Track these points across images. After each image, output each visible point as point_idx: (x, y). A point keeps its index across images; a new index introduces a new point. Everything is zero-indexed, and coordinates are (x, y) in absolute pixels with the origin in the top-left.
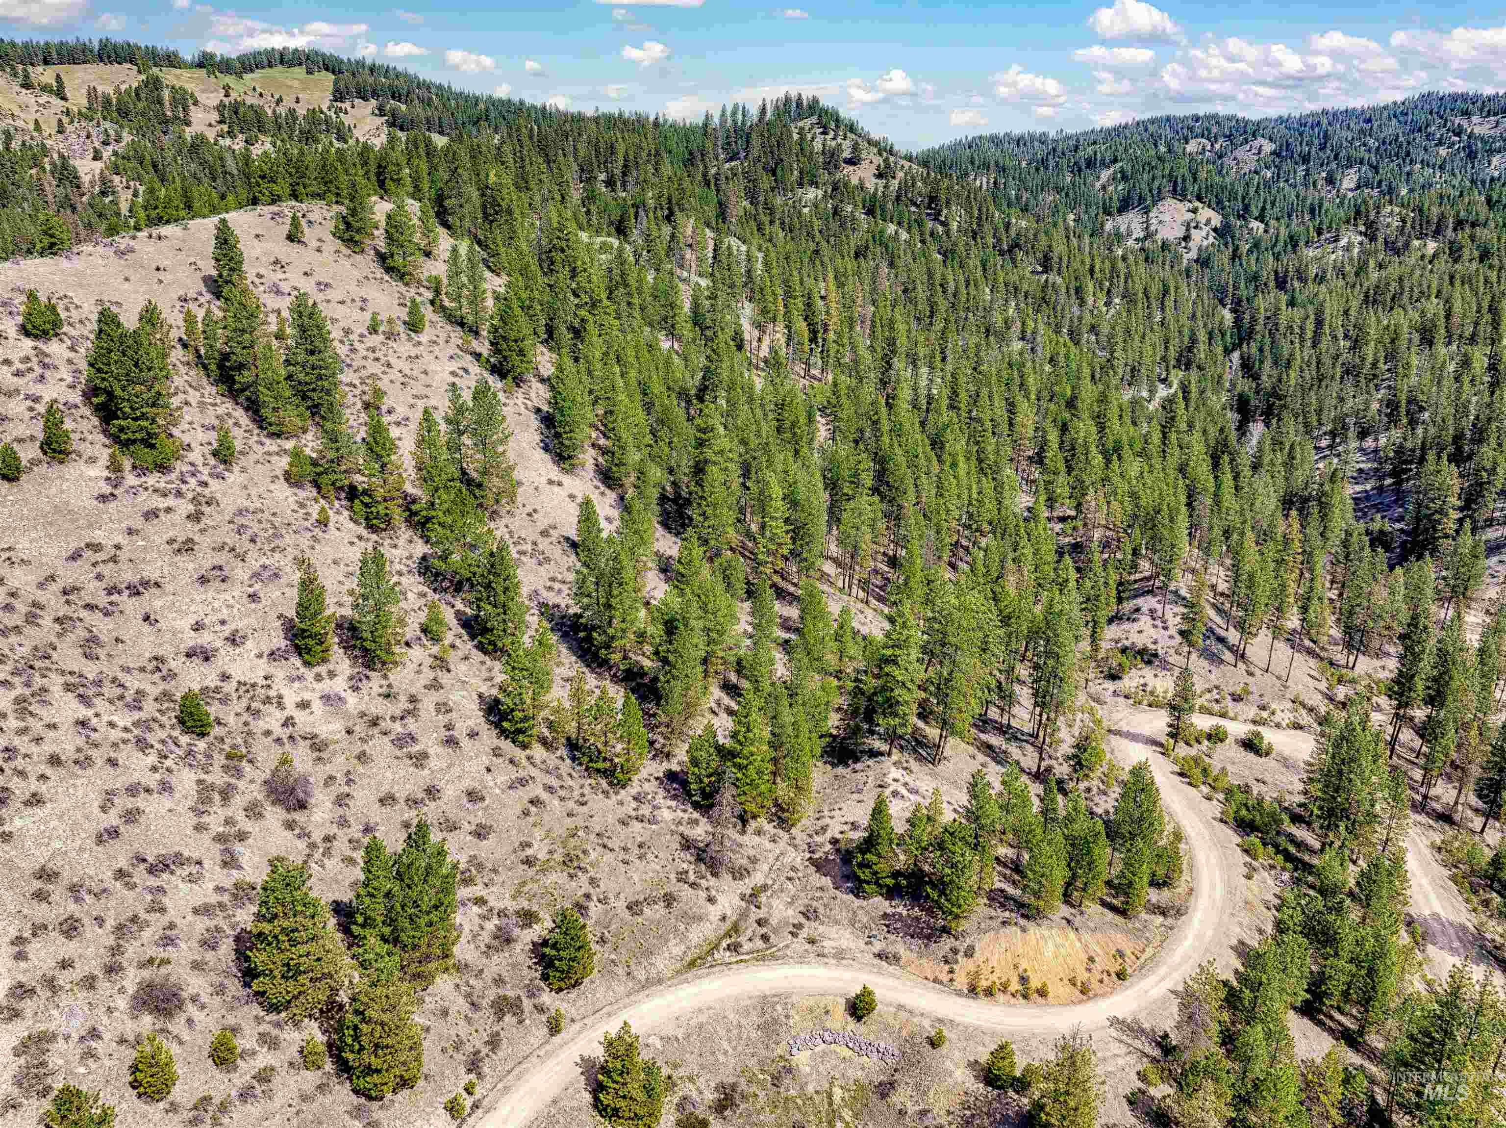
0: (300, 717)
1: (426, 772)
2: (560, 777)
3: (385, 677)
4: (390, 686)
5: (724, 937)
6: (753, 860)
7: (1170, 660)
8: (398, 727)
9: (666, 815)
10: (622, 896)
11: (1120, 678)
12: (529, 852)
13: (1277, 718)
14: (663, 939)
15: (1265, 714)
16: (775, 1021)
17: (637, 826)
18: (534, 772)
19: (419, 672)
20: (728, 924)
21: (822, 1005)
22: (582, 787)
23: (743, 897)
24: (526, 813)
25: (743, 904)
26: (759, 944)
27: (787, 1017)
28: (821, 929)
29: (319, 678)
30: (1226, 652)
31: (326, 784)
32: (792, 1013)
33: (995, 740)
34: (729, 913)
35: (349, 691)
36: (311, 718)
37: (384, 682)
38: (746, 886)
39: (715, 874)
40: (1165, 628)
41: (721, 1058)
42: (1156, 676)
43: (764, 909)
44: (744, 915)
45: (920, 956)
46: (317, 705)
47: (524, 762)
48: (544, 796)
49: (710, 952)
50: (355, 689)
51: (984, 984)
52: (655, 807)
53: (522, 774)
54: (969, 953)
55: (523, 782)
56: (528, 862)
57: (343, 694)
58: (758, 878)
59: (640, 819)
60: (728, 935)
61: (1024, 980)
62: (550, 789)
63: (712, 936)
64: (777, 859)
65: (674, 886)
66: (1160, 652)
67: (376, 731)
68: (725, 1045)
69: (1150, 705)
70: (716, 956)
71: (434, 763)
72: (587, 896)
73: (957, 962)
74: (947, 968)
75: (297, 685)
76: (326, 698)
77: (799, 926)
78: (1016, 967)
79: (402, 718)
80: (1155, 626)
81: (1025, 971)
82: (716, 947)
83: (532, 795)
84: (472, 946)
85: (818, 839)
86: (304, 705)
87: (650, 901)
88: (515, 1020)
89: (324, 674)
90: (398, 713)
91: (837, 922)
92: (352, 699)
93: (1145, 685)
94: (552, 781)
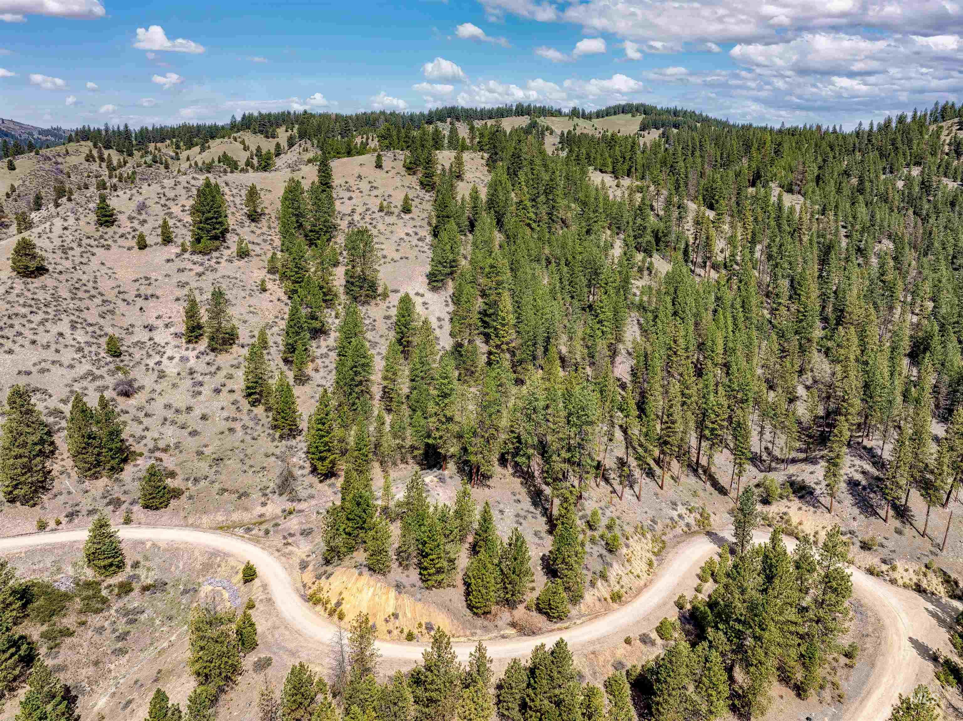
0: (166, 362)
1: (194, 400)
2: (257, 424)
5: (251, 524)
6: (311, 497)
8: (200, 378)
9: (294, 460)
10: (222, 485)
11: (769, 504)
13: (896, 575)
14: (218, 510)
17: (272, 459)
18: (246, 418)
20: (262, 519)
22: (264, 432)
23: (284, 510)
24: (222, 433)
25: (280, 513)
26: (261, 534)
27: (219, 566)
31: (150, 392)
32: (223, 564)
34: (268, 514)
35: (195, 358)
36: (168, 364)
37: (214, 358)
38: (290, 506)
39: (281, 495)
41: (173, 568)
43: (287, 520)
44: (275, 518)
46: (176, 360)
47: (245, 411)
48: (239, 429)
49: (236, 527)
50: (198, 357)
52: (292, 455)
53: (238, 415)
55: (235, 419)
56: (199, 453)
57: (191, 358)
58: (303, 506)
59: (278, 457)
60: (254, 523)
61: (339, 604)
62: (245, 427)
63: (246, 521)
65: (255, 491)
67: (190, 377)
68: (181, 565)
70: (236, 529)
71: (201, 398)
72: (206, 477)
75: (176, 349)
76: (182, 358)
77: (291, 535)
78: (341, 594)
79: (206, 375)
81: (343, 599)
82: (242, 526)
83: (233, 427)
86: (171, 358)
87: (234, 491)
89: (191, 348)
90: (206, 372)
92: (192, 361)
93: (786, 514)
94: (251, 424)
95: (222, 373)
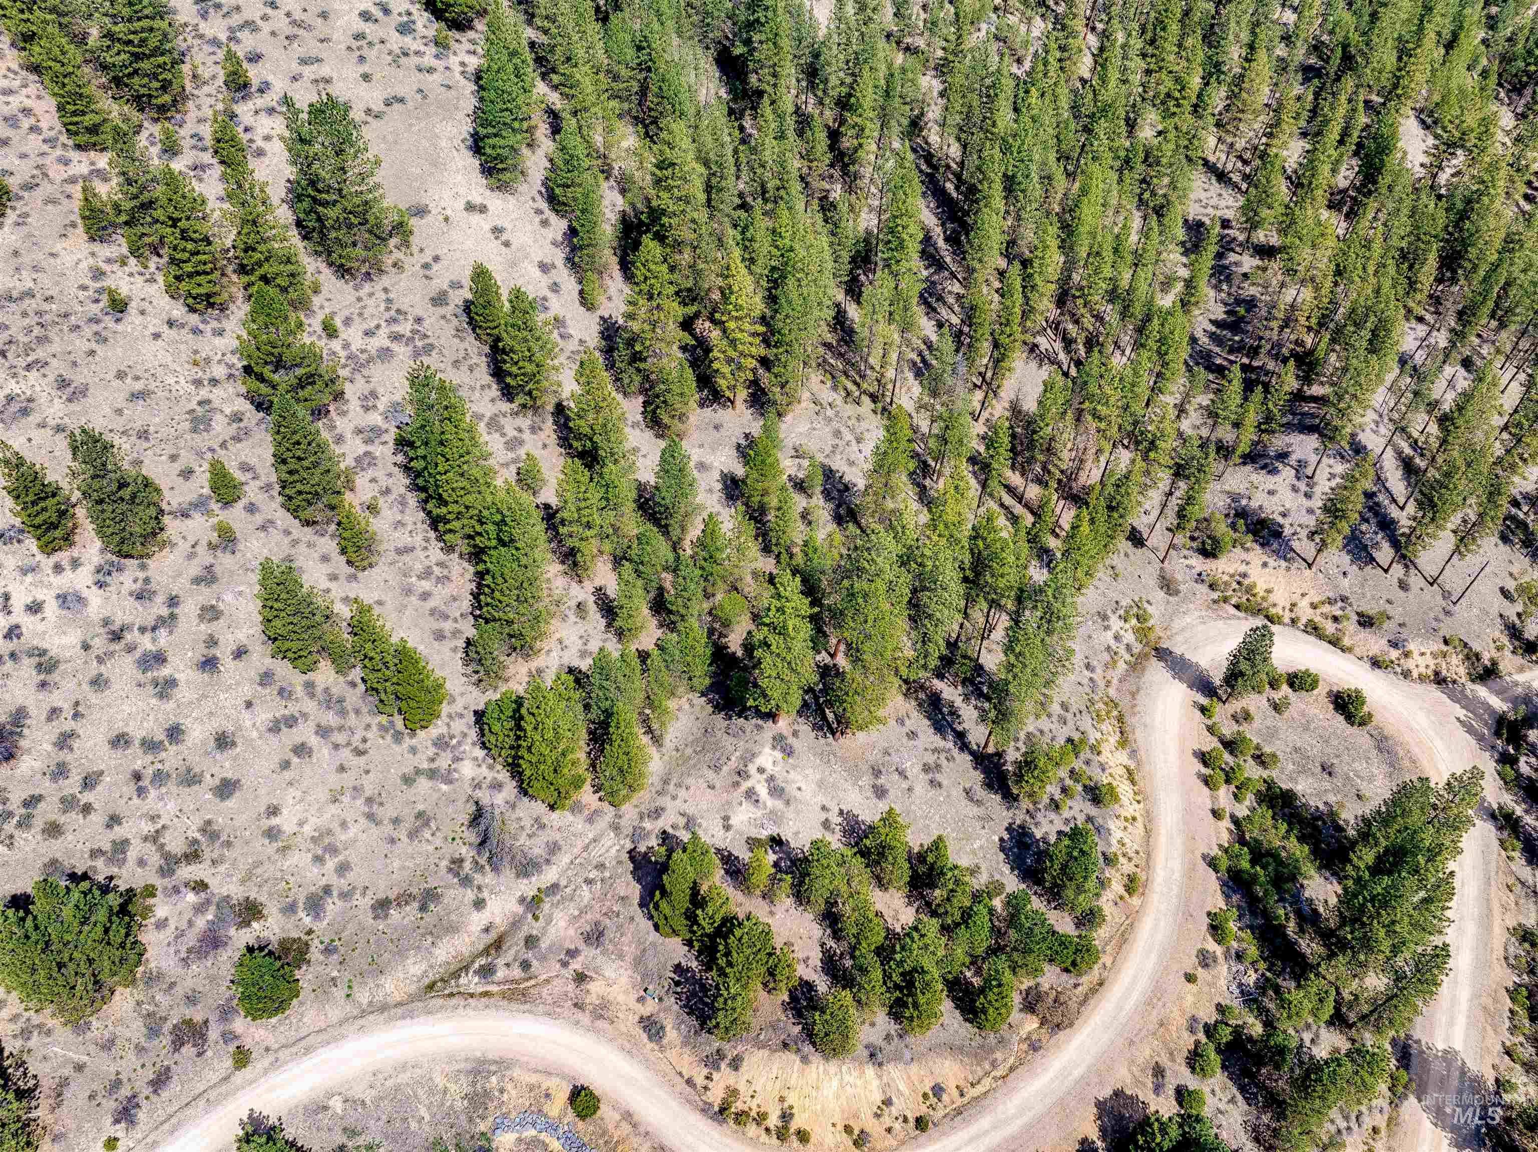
0: (28, 622)
1: (171, 705)
2: (343, 713)
3: (143, 567)
4: (147, 580)
5: (481, 954)
6: (554, 848)
7: (1295, 544)
8: (146, 643)
9: (467, 770)
10: (369, 893)
11: (1215, 556)
12: (275, 821)
13: (1410, 664)
14: (401, 954)
15: (1394, 654)
16: (486, 1094)
17: (423, 784)
18: (310, 706)
19: (191, 556)
20: (493, 935)
21: (544, 1087)
22: (368, 727)
23: (522, 900)
24: (286, 765)
25: (520, 910)
26: (517, 972)
27: (502, 1091)
28: (600, 960)
29: (58, 568)
30: (1386, 546)
31: (49, 719)
32: (509, 1087)
33: (950, 692)
34: (498, 921)
35: (94, 588)
36: (41, 627)
37: (141, 575)
38: (528, 887)
39: (496, 869)
40: (1308, 496)
41: (414, 1125)
42: (1265, 565)
43: (542, 922)
44: (516, 924)
45: (685, 1044)
46: (51, 609)
47: (299, 691)
48: (313, 741)
49: (456, 975)
50: (101, 585)
51: (738, 1106)
52: (457, 759)
53: (292, 709)
54: (736, 1064)
55: (291, 722)
56: (272, 834)
57: (85, 593)
58: (550, 875)
59: (432, 774)
60: (486, 952)
61: (787, 1117)
62: (323, 731)
63: (466, 951)
64: (586, 848)
65: (442, 878)
66: (1287, 531)
67: (117, 647)
68: (423, 1112)
69: (1237, 607)
70: (462, 981)
71: (183, 693)
72: (327, 890)
73: (718, 1069)
74: (705, 1071)
75: (29, 578)
76: (63, 599)
77: (572, 953)
78: (782, 1098)
79: (154, 629)
80: (1295, 489)
81: (791, 1107)
82: (466, 968)
83: (298, 740)
84: (172, 950)
85: (647, 825)
86: (35, 608)
87: (404, 899)
88: (194, 1050)
89: (65, 563)
90: (150, 621)
91: (621, 957)
92: (95, 598)
93: (1245, 575)
94: (330, 718)
95: (189, 609)
